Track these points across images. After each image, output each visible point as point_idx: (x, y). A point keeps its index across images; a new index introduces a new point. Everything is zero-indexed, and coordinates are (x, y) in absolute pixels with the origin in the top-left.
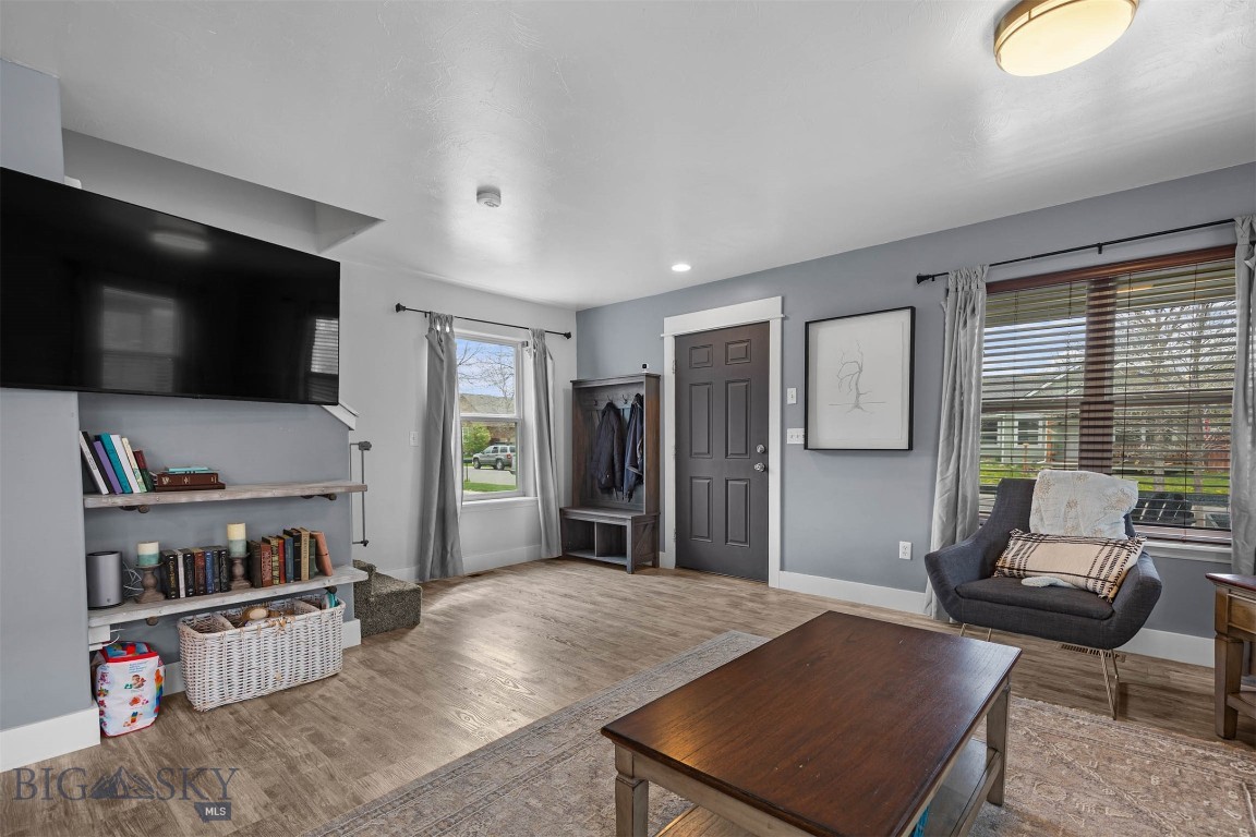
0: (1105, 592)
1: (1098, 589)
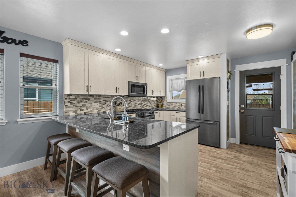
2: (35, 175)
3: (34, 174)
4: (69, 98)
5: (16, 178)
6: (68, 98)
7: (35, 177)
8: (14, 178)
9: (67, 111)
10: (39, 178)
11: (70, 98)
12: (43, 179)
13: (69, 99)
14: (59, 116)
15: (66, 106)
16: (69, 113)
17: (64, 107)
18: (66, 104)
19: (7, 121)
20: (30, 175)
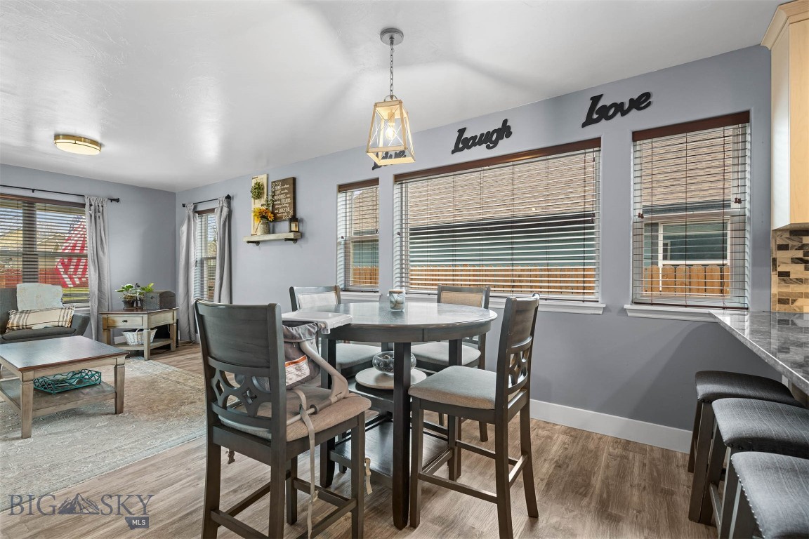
0: (67, 325)
1: (64, 325)
2: (658, 471)
3: (656, 466)
4: (800, 244)
5: (618, 451)
6: (791, 243)
7: (655, 474)
8: (615, 449)
9: (788, 294)
10: (662, 486)
11: (804, 242)
12: (672, 493)
13: (800, 248)
14: (751, 309)
15: (784, 275)
16: (798, 303)
17: (775, 278)
18: (781, 268)
19: (604, 306)
20: (646, 462)
